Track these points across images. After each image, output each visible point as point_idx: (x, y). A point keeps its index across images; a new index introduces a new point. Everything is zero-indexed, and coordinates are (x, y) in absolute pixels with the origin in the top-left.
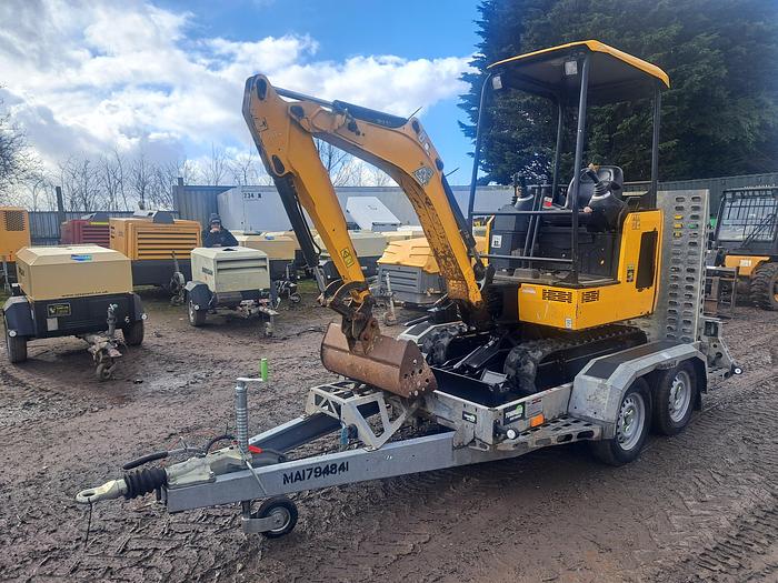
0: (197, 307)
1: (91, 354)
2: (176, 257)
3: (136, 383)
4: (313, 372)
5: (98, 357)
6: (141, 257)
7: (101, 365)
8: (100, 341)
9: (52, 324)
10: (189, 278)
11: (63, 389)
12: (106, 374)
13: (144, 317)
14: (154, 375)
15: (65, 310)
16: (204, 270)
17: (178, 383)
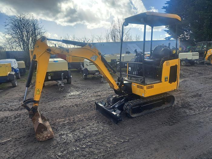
0: (85, 74)
1: (58, 85)
2: (81, 61)
3: (68, 93)
4: (111, 92)
5: (59, 86)
6: (73, 62)
7: (60, 88)
8: (60, 82)
9: (49, 78)
10: (83, 67)
11: (51, 93)
12: (61, 90)
13: (71, 76)
14: (73, 91)
15: (52, 74)
16: (87, 65)
17: (78, 93)
